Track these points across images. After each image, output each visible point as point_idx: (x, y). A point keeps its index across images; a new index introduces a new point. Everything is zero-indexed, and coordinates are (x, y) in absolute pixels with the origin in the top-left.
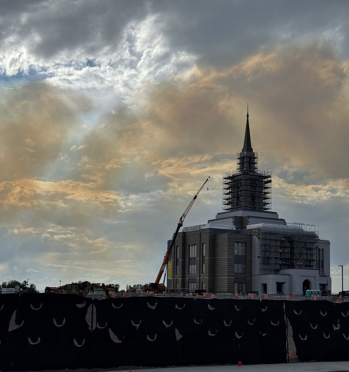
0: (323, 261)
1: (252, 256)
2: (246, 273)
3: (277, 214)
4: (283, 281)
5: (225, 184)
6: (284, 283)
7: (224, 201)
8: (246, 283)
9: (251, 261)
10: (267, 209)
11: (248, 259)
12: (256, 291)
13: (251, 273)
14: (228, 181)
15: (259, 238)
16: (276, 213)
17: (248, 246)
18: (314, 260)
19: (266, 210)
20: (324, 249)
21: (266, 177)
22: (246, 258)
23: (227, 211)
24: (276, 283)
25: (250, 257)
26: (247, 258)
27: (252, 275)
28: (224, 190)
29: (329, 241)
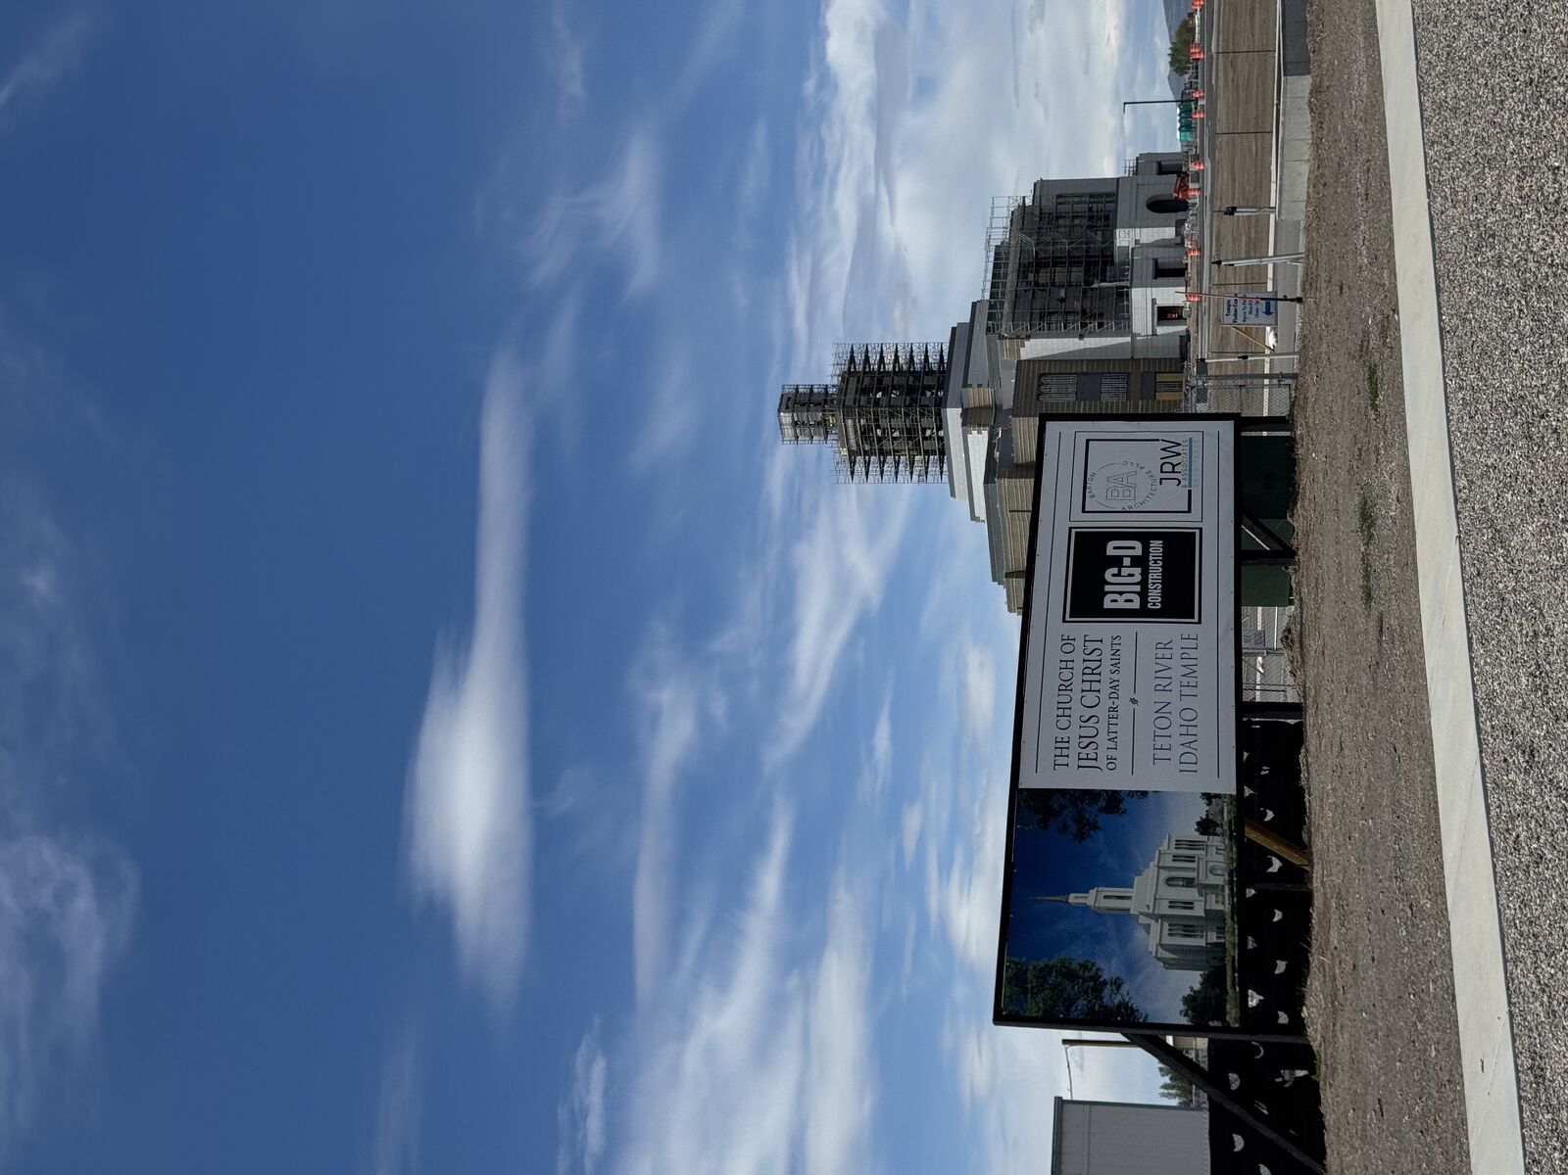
0: (1092, 196)
1: (1077, 361)
2: (1129, 374)
3: (955, 325)
4: (1151, 262)
5: (867, 473)
6: (1156, 261)
7: (915, 477)
8: (1156, 373)
9: (1090, 362)
10: (942, 357)
11: (1087, 369)
12: (1178, 344)
13: (1125, 361)
14: (859, 467)
15: (1028, 337)
16: (954, 329)
17: (1050, 368)
18: (1090, 209)
19: (946, 358)
20: (1059, 192)
21: (852, 360)
22: (1085, 374)
23: (945, 468)
24: (1156, 278)
25: (1082, 364)
26: (1084, 370)
27: (1132, 357)
28: (885, 477)
29: (1035, 184)
